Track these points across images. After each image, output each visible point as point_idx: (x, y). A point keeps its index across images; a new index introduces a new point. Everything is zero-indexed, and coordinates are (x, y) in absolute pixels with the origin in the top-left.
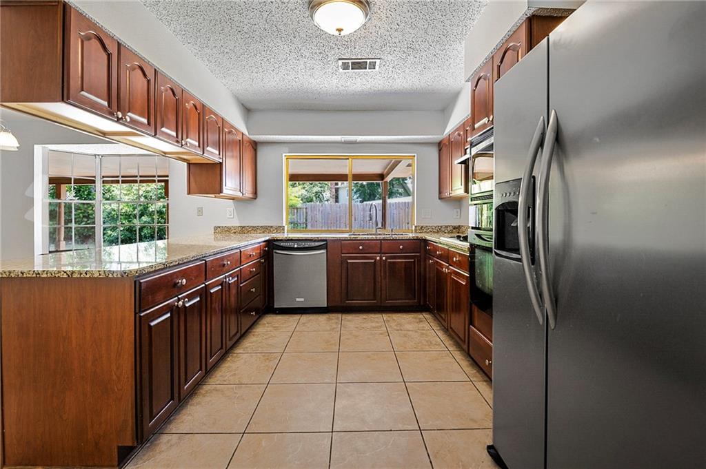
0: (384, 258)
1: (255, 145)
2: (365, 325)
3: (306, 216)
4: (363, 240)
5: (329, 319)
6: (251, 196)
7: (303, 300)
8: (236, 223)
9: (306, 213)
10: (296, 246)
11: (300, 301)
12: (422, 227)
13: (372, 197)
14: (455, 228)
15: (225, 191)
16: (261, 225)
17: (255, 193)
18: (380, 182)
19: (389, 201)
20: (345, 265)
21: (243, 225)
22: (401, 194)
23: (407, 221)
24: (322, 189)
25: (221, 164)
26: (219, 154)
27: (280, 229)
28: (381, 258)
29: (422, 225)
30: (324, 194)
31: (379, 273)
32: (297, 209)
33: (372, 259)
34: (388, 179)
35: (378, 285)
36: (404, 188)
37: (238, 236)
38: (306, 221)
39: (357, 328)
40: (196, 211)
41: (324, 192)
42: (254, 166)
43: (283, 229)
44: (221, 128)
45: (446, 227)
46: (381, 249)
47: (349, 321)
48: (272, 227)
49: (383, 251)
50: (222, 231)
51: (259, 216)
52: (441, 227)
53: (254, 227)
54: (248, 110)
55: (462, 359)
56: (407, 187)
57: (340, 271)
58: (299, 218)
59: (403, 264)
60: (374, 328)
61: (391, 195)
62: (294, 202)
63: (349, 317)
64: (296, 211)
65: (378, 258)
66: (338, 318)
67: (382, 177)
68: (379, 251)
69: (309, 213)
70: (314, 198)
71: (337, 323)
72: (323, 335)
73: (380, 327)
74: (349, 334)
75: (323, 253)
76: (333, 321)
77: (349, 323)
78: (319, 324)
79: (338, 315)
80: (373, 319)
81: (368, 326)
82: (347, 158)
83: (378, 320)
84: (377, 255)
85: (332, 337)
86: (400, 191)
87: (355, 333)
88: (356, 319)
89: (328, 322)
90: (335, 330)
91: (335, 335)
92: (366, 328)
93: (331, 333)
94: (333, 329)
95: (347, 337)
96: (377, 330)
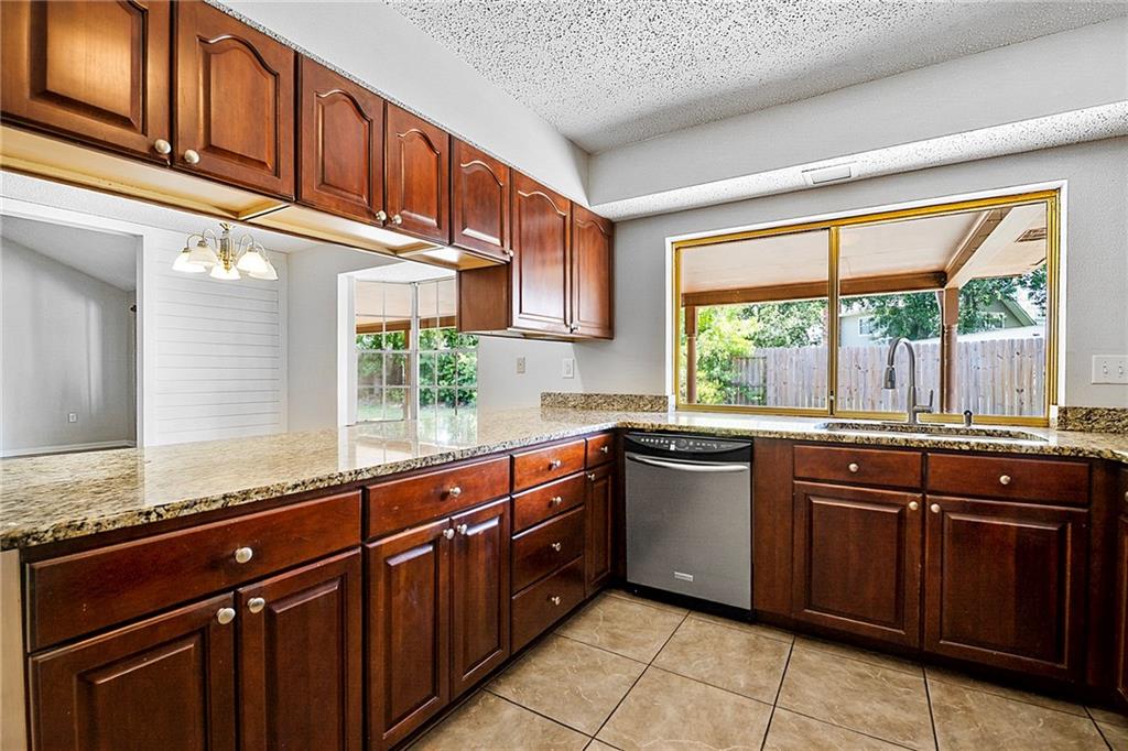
0: (935, 508)
1: (609, 230)
2: (860, 707)
3: (765, 373)
4: (863, 446)
5: (755, 648)
6: (596, 332)
7: (690, 579)
8: (576, 387)
9: (765, 367)
10: (673, 448)
11: (683, 580)
12: (1091, 411)
13: (918, 331)
15: (516, 321)
16: (620, 393)
17: (609, 329)
18: (937, 290)
19: (961, 339)
20: (801, 510)
21: (588, 393)
22: (998, 324)
23: (1016, 386)
24: (805, 321)
25: (509, 265)
26: (502, 245)
27: (658, 402)
28: (923, 505)
29: (1089, 404)
30: (809, 331)
31: (917, 551)
32: (747, 359)
33: (891, 505)
34: (959, 281)
35: (912, 589)
36: (1006, 308)
37: (580, 415)
38: (765, 381)
39: (830, 708)
40: (516, 364)
41: (810, 325)
42: (604, 274)
43: (665, 404)
44: (507, 191)
46: (924, 478)
47: (809, 671)
48: (641, 397)
49: (931, 484)
50: (555, 403)
51: (618, 374)
53: (609, 397)
54: (585, 154)
56: (1018, 307)
58: (750, 375)
59: (1012, 535)
60: (890, 727)
61: (969, 325)
62: (740, 346)
63: (813, 656)
64: (744, 363)
65: (913, 505)
66: (778, 652)
67: (940, 277)
68: (916, 484)
69: (771, 366)
70: (788, 339)
71: (772, 669)
72: (720, 704)
73: (912, 730)
74: (797, 729)
75: (741, 471)
76: (763, 658)
77: (807, 678)
78: (720, 658)
79: (784, 639)
80: (889, 685)
81: (870, 711)
82: (825, 226)
83: (908, 693)
84: (909, 494)
85: (742, 725)
86: (996, 316)
87: (817, 729)
88: (833, 672)
89: (746, 657)
90: (759, 697)
91: (752, 716)
92: (860, 721)
93: (743, 706)
94: (755, 691)
95: (789, 741)
96: (900, 742)
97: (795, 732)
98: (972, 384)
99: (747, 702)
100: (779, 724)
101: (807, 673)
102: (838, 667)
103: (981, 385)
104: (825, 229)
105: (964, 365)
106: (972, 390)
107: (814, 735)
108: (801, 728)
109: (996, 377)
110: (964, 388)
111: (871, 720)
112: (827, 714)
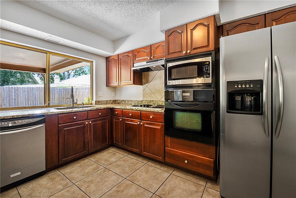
0: (90, 122)
7: (19, 173)
14: (113, 101)
20: (62, 132)
29: (99, 100)
33: (82, 125)
45: (110, 101)
49: (89, 118)
52: (108, 101)
55: (155, 165)
57: (57, 138)
59: (101, 124)
60: (94, 169)
65: (87, 123)
68: (87, 118)
71: (63, 179)
72: (63, 195)
73: (97, 167)
74: (84, 183)
75: (43, 126)
76: (58, 179)
77: (72, 175)
78: (47, 188)
79: (56, 172)
80: (86, 164)
81: (89, 170)
82: (46, 52)
83: (90, 163)
84: (86, 121)
85: (74, 192)
86: (30, 80)
87: (87, 180)
88: (75, 169)
89: (54, 182)
90: (69, 186)
91: (73, 190)
92: (90, 173)
93: (68, 190)
94: (66, 186)
95: (85, 186)
96: (98, 170)
97: (84, 184)
98: (34, 98)
99: (68, 189)
100: (80, 185)
101: (71, 174)
102: (74, 168)
103: (36, 98)
104: (46, 53)
105: (32, 93)
106: (34, 100)
107: (87, 181)
108: (84, 182)
109: (40, 96)
110: (32, 99)
111: (91, 171)
112: (84, 176)
